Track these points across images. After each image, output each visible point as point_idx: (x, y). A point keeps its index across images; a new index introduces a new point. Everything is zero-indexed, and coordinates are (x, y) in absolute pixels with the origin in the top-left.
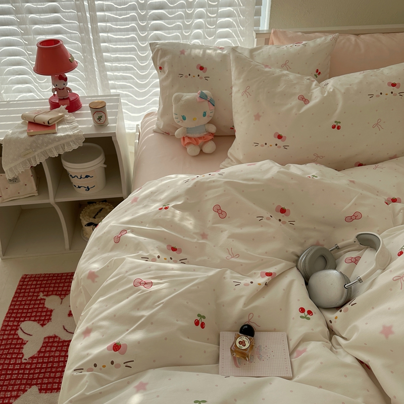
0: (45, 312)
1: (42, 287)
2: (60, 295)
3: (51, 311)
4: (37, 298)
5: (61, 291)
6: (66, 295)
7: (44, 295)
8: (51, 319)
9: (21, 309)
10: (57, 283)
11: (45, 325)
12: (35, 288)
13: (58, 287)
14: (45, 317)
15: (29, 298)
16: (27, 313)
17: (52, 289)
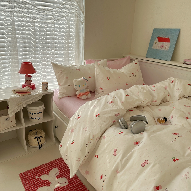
0: (44, 182)
1: (35, 174)
2: (46, 173)
3: (48, 180)
4: (35, 179)
5: (45, 172)
6: (48, 173)
7: (38, 177)
8: (50, 183)
9: (32, 186)
10: (40, 170)
11: (49, 185)
12: (31, 176)
13: (42, 171)
14: (47, 183)
15: (31, 180)
16: (36, 186)
17: (40, 173)
